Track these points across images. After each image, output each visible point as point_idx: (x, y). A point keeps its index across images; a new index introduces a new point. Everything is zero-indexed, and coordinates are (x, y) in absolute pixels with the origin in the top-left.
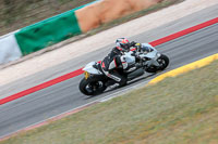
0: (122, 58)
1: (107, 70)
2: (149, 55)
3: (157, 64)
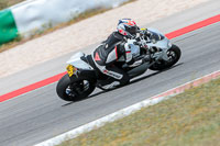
0: (126, 46)
3: (166, 58)
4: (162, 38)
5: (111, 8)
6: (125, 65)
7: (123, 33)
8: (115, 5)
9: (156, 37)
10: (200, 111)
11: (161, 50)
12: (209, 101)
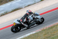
0: (29, 17)
1: (23, 22)
2: (38, 17)
4: (39, 15)
5: (22, 8)
6: (29, 23)
7: (28, 14)
8: (23, 7)
9: (37, 15)
10: (46, 36)
11: (38, 18)
12: (48, 33)
